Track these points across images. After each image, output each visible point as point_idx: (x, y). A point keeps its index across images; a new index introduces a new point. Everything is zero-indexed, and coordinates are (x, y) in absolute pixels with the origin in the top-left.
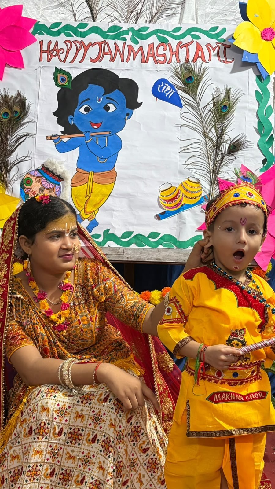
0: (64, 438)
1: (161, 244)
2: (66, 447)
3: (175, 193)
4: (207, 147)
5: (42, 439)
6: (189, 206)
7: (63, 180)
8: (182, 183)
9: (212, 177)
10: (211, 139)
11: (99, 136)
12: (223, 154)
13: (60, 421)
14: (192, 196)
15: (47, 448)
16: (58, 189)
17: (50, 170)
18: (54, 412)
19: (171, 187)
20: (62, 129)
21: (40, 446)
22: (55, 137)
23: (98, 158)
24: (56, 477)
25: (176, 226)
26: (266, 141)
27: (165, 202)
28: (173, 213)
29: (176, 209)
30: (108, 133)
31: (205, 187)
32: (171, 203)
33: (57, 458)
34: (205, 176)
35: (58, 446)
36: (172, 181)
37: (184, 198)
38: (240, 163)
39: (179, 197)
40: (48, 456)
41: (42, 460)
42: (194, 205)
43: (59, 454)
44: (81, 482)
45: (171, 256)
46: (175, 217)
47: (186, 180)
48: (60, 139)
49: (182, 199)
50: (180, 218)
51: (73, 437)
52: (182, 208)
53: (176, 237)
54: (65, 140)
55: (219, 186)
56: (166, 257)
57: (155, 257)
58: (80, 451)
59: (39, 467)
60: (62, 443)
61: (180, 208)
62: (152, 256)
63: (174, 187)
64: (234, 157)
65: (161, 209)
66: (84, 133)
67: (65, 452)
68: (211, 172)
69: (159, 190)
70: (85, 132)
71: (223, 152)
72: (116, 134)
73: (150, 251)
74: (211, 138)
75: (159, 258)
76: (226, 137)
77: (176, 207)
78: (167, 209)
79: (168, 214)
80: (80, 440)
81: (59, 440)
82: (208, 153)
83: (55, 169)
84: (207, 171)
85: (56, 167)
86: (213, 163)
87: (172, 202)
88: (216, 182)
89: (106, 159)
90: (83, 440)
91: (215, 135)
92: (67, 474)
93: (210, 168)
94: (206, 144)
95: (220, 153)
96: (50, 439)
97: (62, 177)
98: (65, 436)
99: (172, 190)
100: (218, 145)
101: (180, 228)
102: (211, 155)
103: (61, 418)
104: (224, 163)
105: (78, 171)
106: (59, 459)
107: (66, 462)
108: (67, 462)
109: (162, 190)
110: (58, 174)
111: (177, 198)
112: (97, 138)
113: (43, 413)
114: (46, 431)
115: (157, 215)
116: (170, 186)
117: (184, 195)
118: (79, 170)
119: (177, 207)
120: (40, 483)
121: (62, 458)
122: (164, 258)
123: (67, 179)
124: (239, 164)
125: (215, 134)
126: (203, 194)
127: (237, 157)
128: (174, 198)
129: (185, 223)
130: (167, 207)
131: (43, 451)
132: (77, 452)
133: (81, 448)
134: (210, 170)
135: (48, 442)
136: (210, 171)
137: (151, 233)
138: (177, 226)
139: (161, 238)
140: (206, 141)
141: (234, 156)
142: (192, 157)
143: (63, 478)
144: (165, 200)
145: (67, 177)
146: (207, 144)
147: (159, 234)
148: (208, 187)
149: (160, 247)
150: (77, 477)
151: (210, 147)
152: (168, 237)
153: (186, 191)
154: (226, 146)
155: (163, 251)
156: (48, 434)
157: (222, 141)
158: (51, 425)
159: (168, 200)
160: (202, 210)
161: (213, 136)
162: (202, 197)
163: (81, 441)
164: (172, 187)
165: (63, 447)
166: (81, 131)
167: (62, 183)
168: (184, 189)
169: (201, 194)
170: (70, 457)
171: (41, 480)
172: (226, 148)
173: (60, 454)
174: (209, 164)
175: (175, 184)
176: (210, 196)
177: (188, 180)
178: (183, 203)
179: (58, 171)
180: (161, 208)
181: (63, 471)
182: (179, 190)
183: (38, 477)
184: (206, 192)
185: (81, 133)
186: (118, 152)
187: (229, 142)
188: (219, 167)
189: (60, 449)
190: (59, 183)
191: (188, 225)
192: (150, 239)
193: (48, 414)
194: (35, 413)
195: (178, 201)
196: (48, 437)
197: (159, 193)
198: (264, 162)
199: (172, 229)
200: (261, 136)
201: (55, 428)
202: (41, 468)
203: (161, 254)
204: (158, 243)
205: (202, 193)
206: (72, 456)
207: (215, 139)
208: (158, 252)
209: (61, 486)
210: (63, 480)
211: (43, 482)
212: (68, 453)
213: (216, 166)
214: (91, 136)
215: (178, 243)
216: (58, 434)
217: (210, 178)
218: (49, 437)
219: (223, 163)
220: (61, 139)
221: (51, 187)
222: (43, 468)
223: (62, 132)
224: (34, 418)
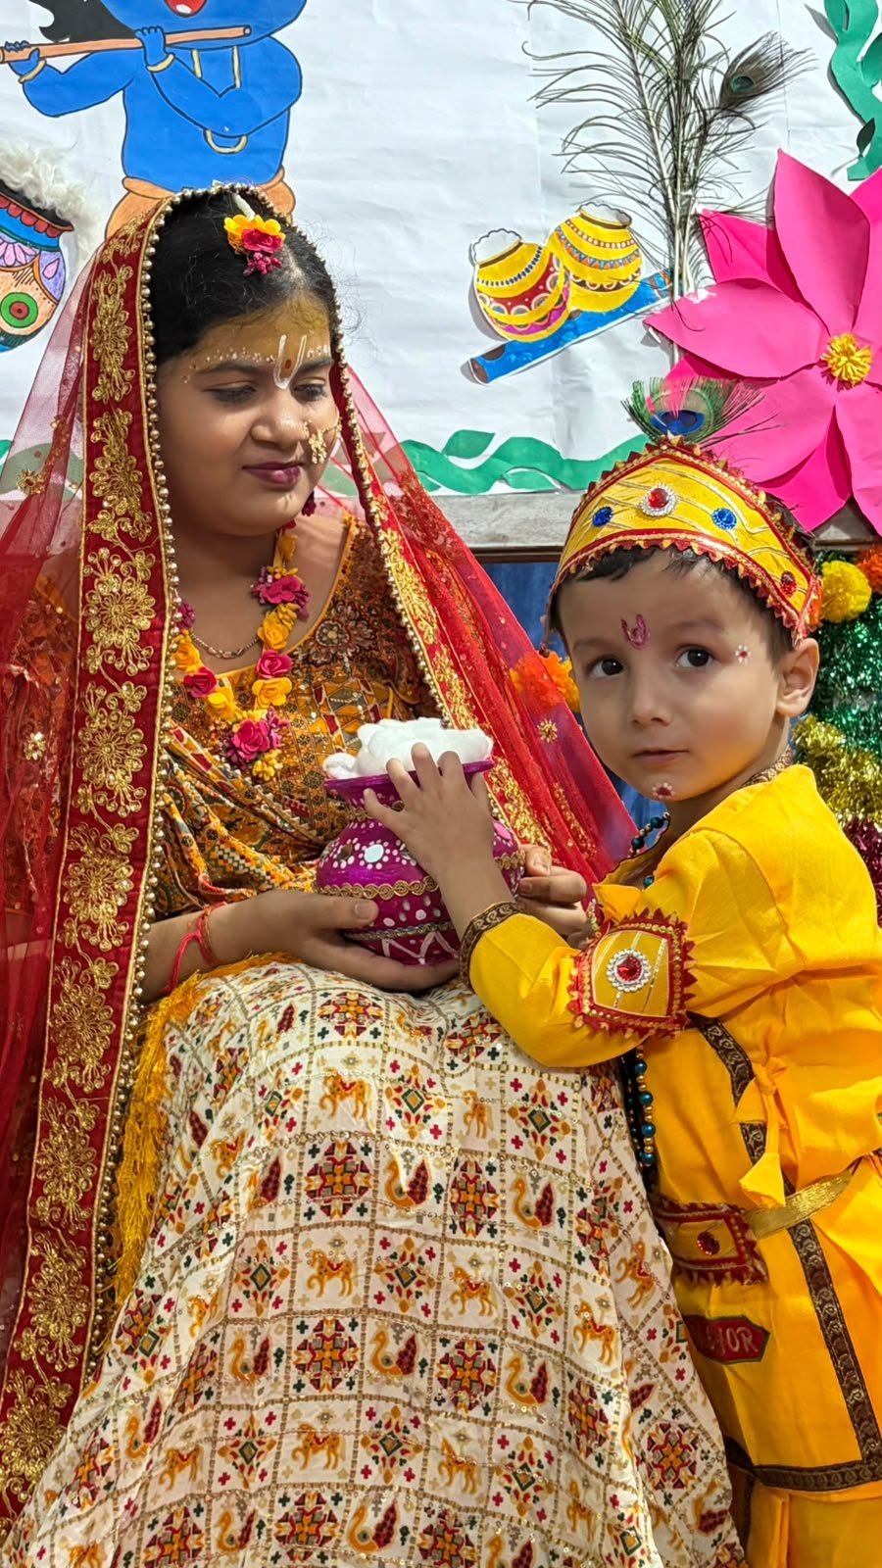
0: (439, 1209)
1: (502, 479)
2: (447, 1246)
3: (538, 271)
4: (639, 84)
5: (344, 1212)
6: (595, 321)
7: (72, 230)
8: (559, 230)
9: (671, 202)
10: (652, 55)
11: (205, 47)
12: (704, 111)
13: (412, 1134)
14: (604, 277)
15: (371, 1249)
16: (53, 267)
17: (12, 186)
18: (384, 1098)
19: (516, 248)
20: (47, 18)
21: (337, 1243)
22: (17, 50)
23: (209, 133)
24: (426, 1375)
25: (551, 404)
26: (859, 59)
27: (498, 309)
28: (536, 351)
29: (544, 334)
30: (239, 32)
31: (648, 242)
32: (523, 311)
33: (419, 1294)
34: (646, 199)
35: (418, 1242)
36: (519, 222)
37: (574, 290)
38: (770, 144)
39: (554, 284)
40: (378, 1284)
41: (356, 1300)
42: (614, 315)
43: (424, 1279)
44: (534, 1390)
45: (545, 522)
46: (545, 368)
47: (574, 216)
48: (40, 59)
49: (566, 291)
50: (567, 367)
51: (465, 1203)
52: (569, 330)
53: (555, 446)
54: (62, 64)
55: (702, 238)
56: (526, 527)
57: (484, 529)
58: (501, 1261)
59: (348, 1329)
60: (431, 1233)
61: (562, 331)
62: (473, 527)
63: (529, 245)
64: (747, 125)
65: (485, 338)
66: (138, 34)
67: (449, 1268)
68: (667, 182)
69: (472, 260)
70: (142, 30)
71: (705, 105)
72: (276, 36)
73: (462, 506)
74: (651, 49)
75: (502, 531)
76: (708, 46)
77: (544, 327)
78: (510, 337)
79: (518, 354)
80: (491, 1211)
81: (420, 1219)
82: (645, 107)
83: (32, 183)
84: (649, 178)
85: (35, 173)
86: (668, 146)
87: (529, 305)
88: (690, 223)
89: (244, 139)
90: (503, 1212)
91: (668, 38)
92: (466, 1358)
93: (659, 165)
94: (637, 74)
95: (693, 108)
96: (379, 1214)
97: (68, 217)
98: (442, 1202)
99: (525, 257)
100: (681, 79)
101: (568, 407)
102: (659, 116)
103: (413, 1123)
104: (710, 147)
105: (130, 191)
106: (428, 1298)
107: (455, 1309)
108: (462, 1312)
109: (482, 258)
110: (48, 202)
111: (545, 290)
112: (195, 53)
113: (340, 1104)
114: (359, 1179)
115: (472, 360)
116: (512, 242)
117: (571, 277)
118: (134, 184)
119: (549, 324)
120: (364, 1397)
121: (438, 1293)
122: (520, 531)
123: (87, 222)
124: (770, 149)
125: (667, 35)
126: (647, 271)
127: (757, 123)
128: (535, 291)
129: (586, 389)
130: (510, 329)
131: (355, 1261)
132: (493, 1263)
133: (503, 1248)
134: (661, 175)
135: (372, 1226)
136: (663, 179)
137: (457, 434)
138: (556, 402)
139: (497, 455)
140: (633, 61)
141: (747, 119)
142: (586, 124)
143: (453, 1377)
144: (497, 300)
145: (90, 215)
146: (641, 71)
147: (489, 437)
148: (662, 243)
149: (499, 488)
150: (513, 1370)
151: (652, 83)
152: (525, 450)
153: (581, 260)
154: (711, 81)
155: (515, 504)
156: (369, 1194)
157: (696, 62)
158: (378, 1152)
159: (509, 299)
160: (649, 334)
161: (661, 42)
162: (643, 283)
163: (496, 1217)
164: (520, 244)
165: (436, 1247)
166: (124, 27)
167: (67, 244)
168: (571, 254)
169: (638, 271)
170: (472, 1288)
171: (366, 1383)
172: (712, 90)
173: (430, 1280)
174: (656, 153)
175: (532, 232)
176: (672, 279)
177: (583, 216)
178: (571, 307)
179: (44, 190)
180: (485, 332)
181: (450, 1347)
182: (551, 255)
183: (351, 1373)
184: (655, 263)
185: (128, 34)
186: (289, 109)
187: (723, 66)
188: (696, 161)
189: (426, 1258)
190: (52, 242)
191: (599, 394)
192: (453, 459)
193: (361, 1106)
194: (298, 1104)
195: (550, 301)
196: (368, 1205)
197: (471, 272)
198: (864, 139)
199: (538, 416)
200: (837, 42)
201: (393, 1166)
202: (356, 1336)
203: (506, 516)
204: (488, 475)
205: (643, 271)
206: (478, 1285)
207: (667, 54)
208: (494, 509)
209: (452, 1409)
210: (456, 1383)
211: (373, 1392)
212: (459, 1273)
213: (685, 162)
214: (170, 45)
215: (567, 472)
216: (411, 1193)
217: (667, 207)
218: (375, 1203)
219: (707, 147)
220: (44, 58)
221: (22, 258)
222: (363, 1335)
223: (44, 30)
224: (291, 1124)
